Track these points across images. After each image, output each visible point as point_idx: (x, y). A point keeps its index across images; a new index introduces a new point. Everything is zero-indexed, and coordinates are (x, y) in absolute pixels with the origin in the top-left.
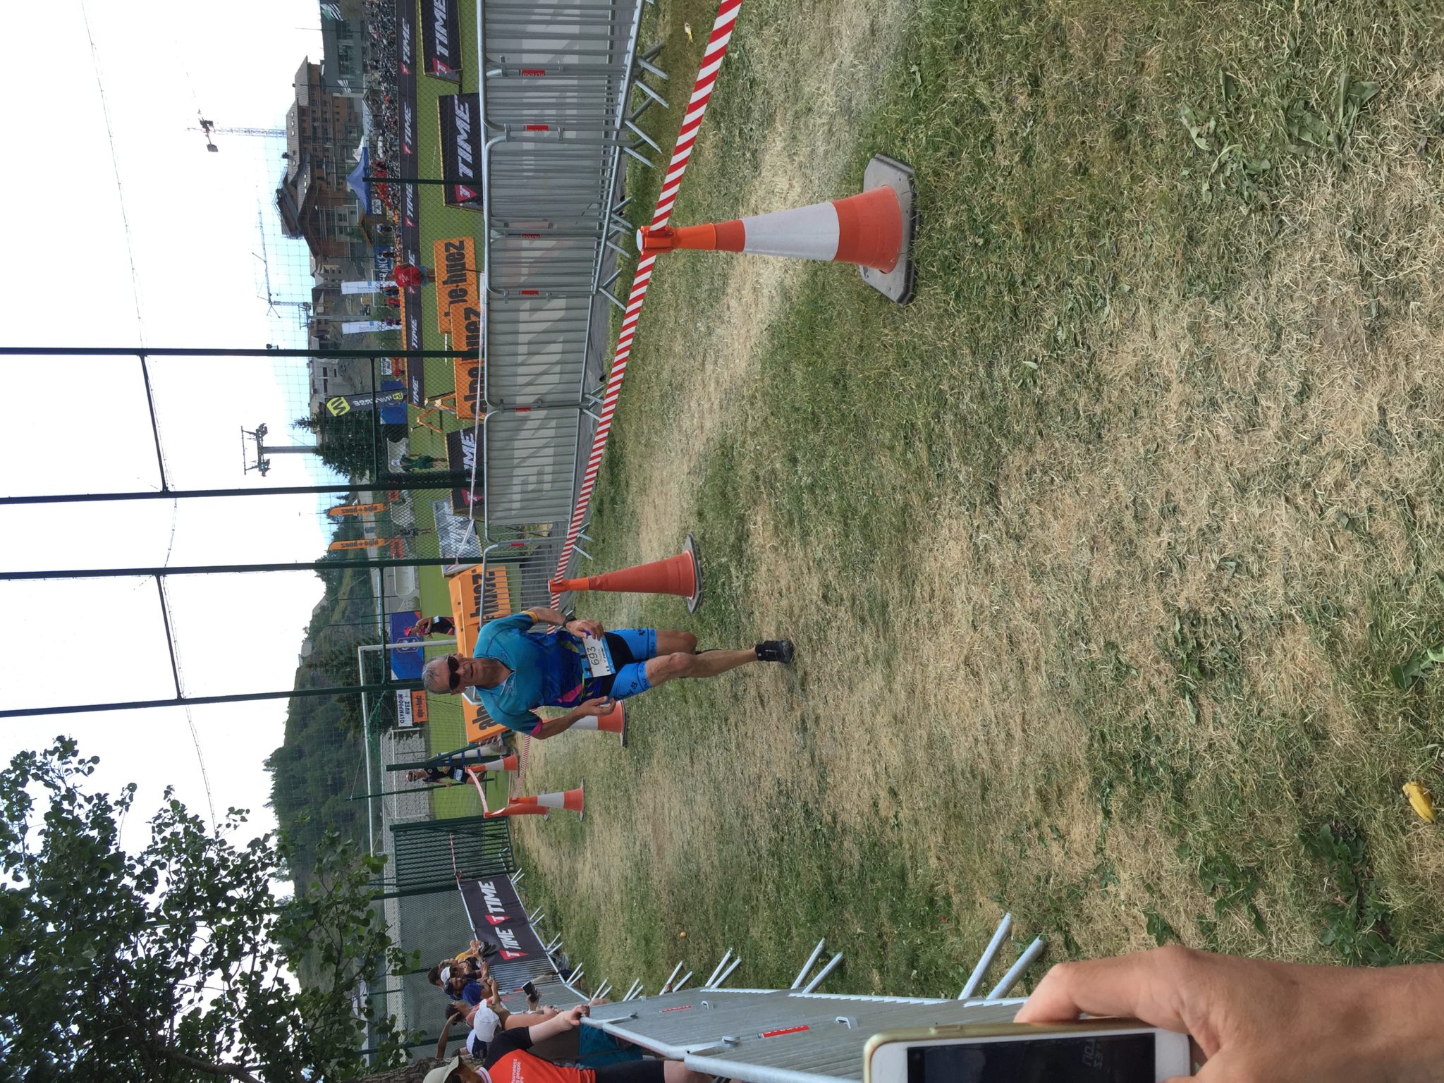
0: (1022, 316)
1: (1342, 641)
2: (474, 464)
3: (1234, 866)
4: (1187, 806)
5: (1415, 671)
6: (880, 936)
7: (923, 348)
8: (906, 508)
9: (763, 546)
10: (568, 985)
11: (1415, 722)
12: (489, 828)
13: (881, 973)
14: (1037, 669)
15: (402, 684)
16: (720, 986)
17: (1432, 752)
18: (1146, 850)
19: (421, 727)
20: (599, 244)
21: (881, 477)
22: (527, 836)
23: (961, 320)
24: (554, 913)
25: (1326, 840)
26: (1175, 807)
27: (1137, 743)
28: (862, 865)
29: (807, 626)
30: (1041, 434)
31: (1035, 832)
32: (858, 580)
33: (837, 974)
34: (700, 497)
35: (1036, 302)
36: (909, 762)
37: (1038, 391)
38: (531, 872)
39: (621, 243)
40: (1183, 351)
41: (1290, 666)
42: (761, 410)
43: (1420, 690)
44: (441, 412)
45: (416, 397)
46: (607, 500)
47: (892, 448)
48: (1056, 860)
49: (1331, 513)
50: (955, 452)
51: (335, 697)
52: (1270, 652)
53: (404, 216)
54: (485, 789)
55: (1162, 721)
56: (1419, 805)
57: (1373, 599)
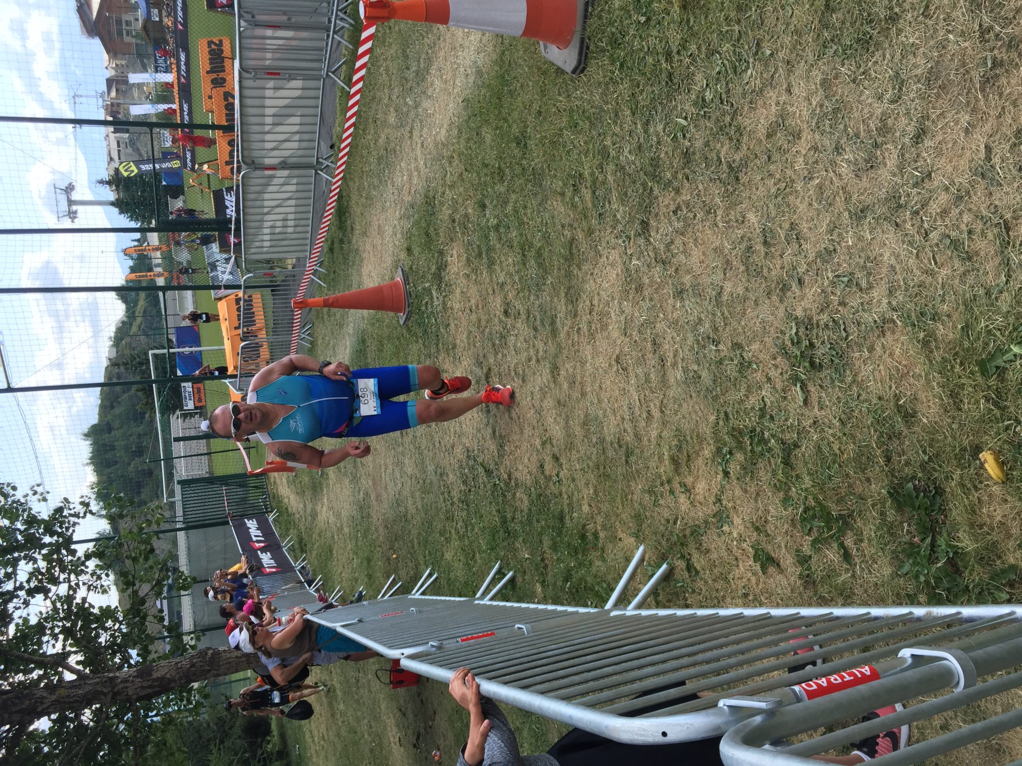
0: (675, 81)
1: (935, 340)
2: (234, 214)
3: (829, 513)
4: (792, 469)
5: (1000, 362)
6: (543, 560)
7: (593, 110)
8: (573, 239)
9: (458, 274)
10: (312, 590)
11: (996, 404)
12: (252, 482)
13: (543, 586)
14: (675, 365)
15: (185, 379)
16: (423, 594)
17: (1007, 428)
18: (756, 501)
19: (201, 411)
20: (328, 36)
21: (553, 217)
22: (280, 488)
23: (624, 88)
24: (301, 540)
25: (909, 495)
26: (783, 470)
27: (755, 419)
28: (530, 510)
29: (491, 334)
30: (687, 178)
31: (667, 487)
32: (532, 298)
33: (509, 587)
34: (408, 236)
35: (688, 68)
36: (569, 436)
37: (687, 144)
38: (284, 513)
39: (346, 37)
40: (814, 103)
41: (889, 360)
42: (458, 166)
43: (1002, 378)
44: (208, 175)
45: (189, 164)
46: (336, 241)
47: (563, 194)
48: (683, 508)
49: (934, 236)
50: (614, 195)
51: (134, 388)
52: (871, 349)
53: (175, 22)
54: (248, 454)
55: (776, 404)
56: (992, 468)
57: (966, 306)
